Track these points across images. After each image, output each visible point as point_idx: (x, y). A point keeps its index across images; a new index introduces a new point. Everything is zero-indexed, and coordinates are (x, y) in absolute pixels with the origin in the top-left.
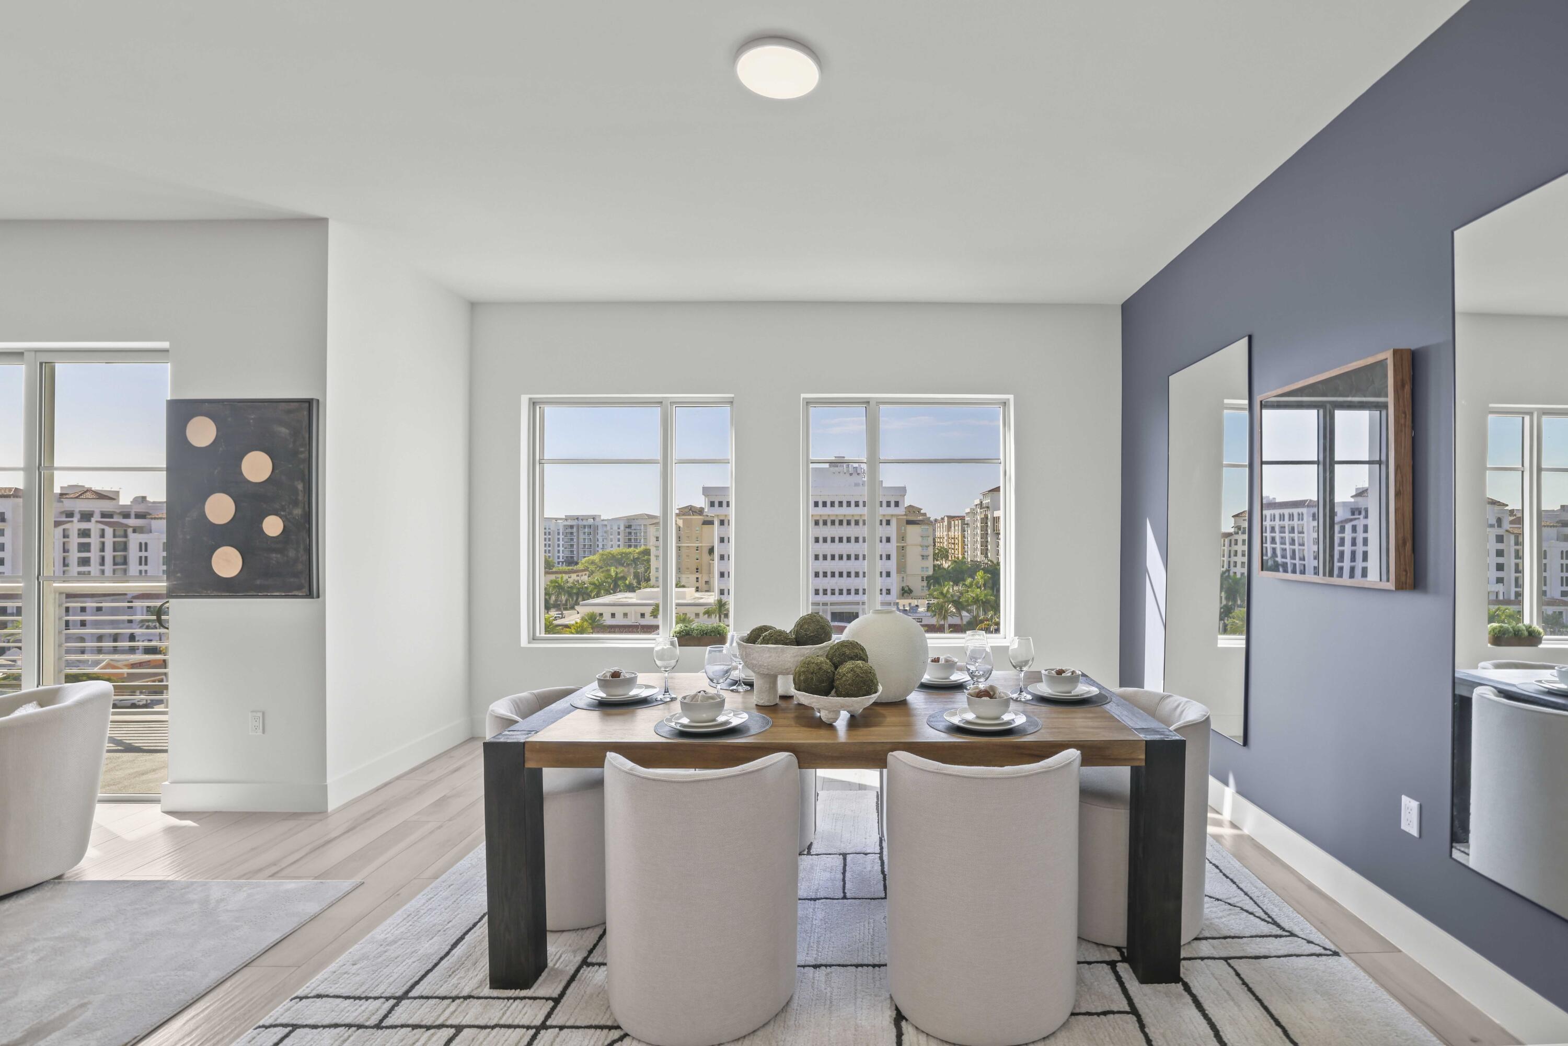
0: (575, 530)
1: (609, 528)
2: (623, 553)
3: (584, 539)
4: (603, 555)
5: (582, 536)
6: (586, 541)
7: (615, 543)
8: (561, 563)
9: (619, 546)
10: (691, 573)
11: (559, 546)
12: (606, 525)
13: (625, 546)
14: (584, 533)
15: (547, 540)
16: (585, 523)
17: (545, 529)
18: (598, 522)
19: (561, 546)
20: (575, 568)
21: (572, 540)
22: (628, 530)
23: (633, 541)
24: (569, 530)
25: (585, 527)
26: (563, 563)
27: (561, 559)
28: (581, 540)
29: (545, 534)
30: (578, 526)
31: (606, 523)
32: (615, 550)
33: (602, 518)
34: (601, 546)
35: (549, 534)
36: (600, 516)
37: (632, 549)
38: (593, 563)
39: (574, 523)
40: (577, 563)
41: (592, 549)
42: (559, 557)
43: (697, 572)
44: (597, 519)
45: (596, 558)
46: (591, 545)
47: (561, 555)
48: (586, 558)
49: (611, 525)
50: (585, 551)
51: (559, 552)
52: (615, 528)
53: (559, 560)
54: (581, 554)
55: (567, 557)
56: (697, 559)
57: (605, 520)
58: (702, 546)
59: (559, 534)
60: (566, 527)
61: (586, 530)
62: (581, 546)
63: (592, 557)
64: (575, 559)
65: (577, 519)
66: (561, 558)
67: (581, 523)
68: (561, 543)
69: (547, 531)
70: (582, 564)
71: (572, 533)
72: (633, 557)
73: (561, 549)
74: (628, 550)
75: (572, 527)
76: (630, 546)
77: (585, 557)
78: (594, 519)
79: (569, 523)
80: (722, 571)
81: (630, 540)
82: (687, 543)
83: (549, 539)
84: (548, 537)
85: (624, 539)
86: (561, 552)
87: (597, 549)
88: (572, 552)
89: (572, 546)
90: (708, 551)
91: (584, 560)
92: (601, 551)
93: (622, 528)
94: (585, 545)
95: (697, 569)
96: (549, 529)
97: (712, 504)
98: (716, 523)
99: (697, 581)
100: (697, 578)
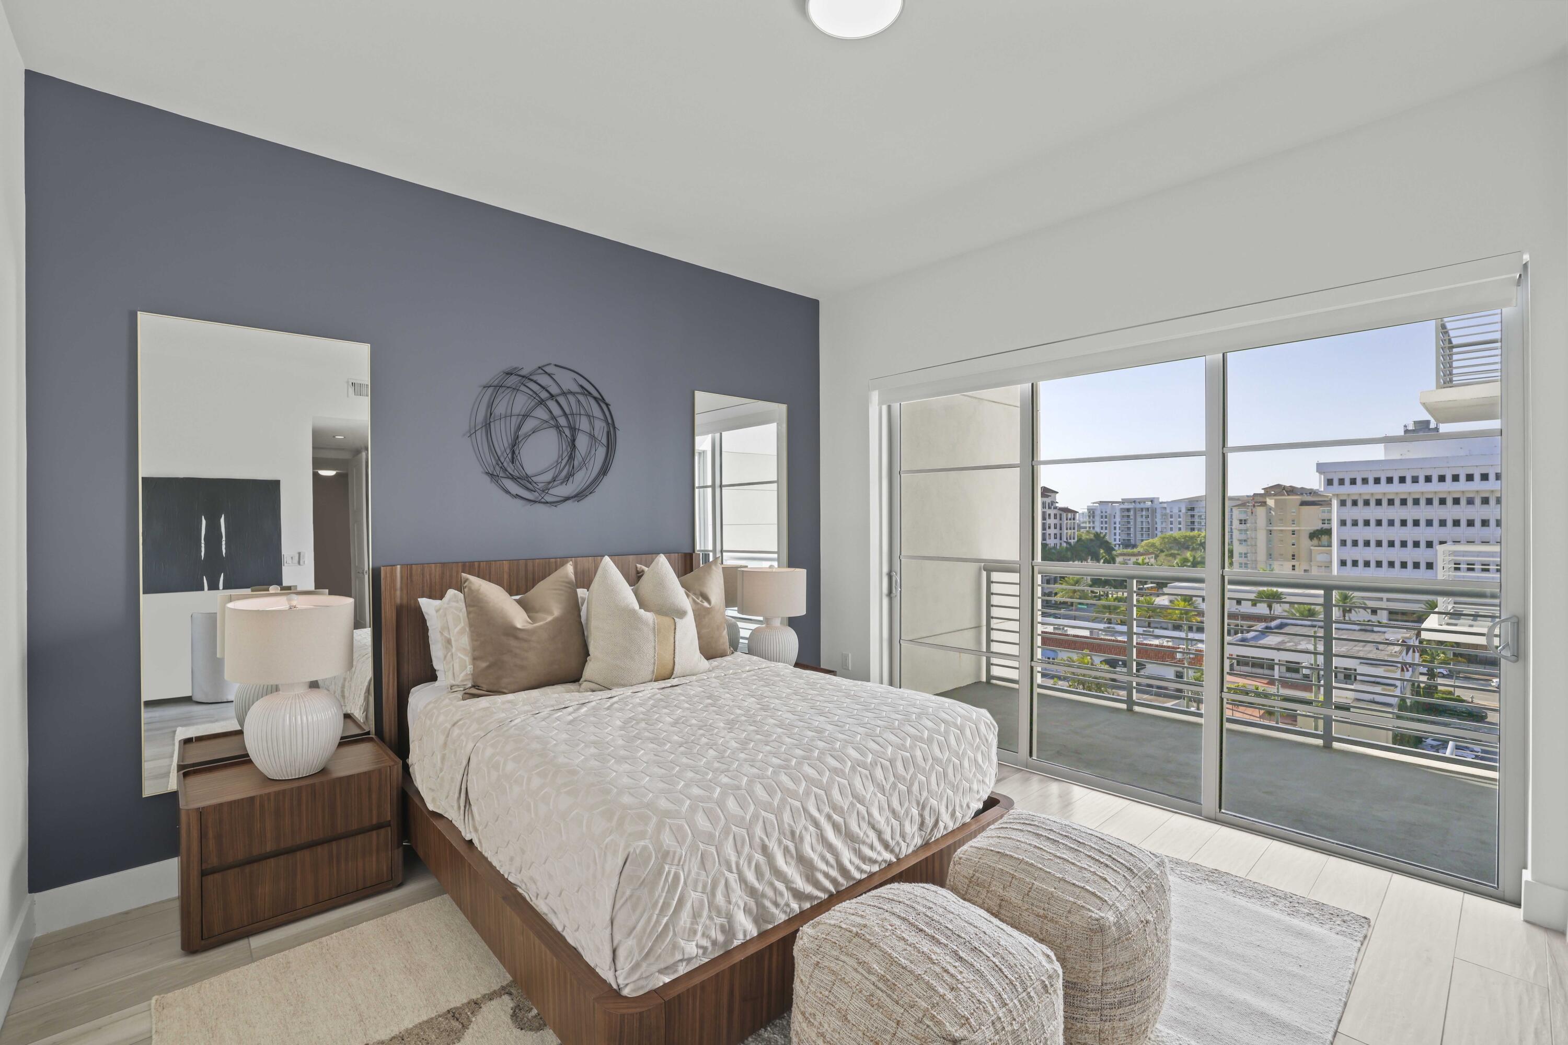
0: (1132, 513)
1: (1168, 511)
2: (1186, 536)
3: (1142, 522)
4: (1164, 538)
5: (1139, 519)
6: (1144, 523)
7: (1176, 526)
8: (1117, 546)
9: (1180, 529)
11: (1115, 528)
12: (1165, 508)
13: (1186, 529)
14: (1142, 516)
15: (1104, 523)
16: (1142, 505)
17: (1102, 512)
18: (1156, 505)
19: (1118, 528)
20: (1135, 550)
21: (1129, 523)
22: (1190, 513)
23: (1196, 524)
24: (1126, 513)
25: (1142, 510)
26: (1119, 545)
27: (1118, 542)
28: (1139, 526)
29: (1102, 517)
30: (1135, 509)
31: (1165, 505)
32: (1176, 534)
33: (1160, 501)
34: (1159, 529)
35: (1106, 517)
36: (1158, 498)
37: (1196, 533)
38: (1153, 545)
39: (1131, 506)
40: (1134, 546)
41: (1150, 531)
42: (1115, 540)
43: (1293, 559)
44: (1155, 502)
45: (1156, 541)
46: (1149, 528)
47: (1118, 537)
48: (1145, 542)
49: (1171, 508)
50: (1142, 535)
51: (1115, 534)
52: (1176, 511)
53: (1115, 543)
54: (1139, 537)
55: (1124, 540)
56: (1293, 545)
57: (1164, 503)
58: (1299, 530)
59: (1115, 517)
60: (1122, 510)
61: (1144, 513)
62: (1138, 529)
63: (1151, 540)
64: (1132, 542)
65: (1134, 502)
66: (1118, 540)
67: (1138, 506)
68: (1118, 526)
69: (1104, 514)
70: (1142, 547)
71: (1128, 516)
72: (1201, 541)
73: (1118, 531)
74: (1192, 534)
75: (1128, 510)
76: (1193, 529)
77: (1142, 540)
78: (1152, 501)
79: (1126, 506)
80: (1344, 558)
81: (1193, 523)
82: (1279, 526)
83: (1106, 522)
84: (1104, 520)
85: (1186, 522)
86: (1118, 534)
87: (1156, 532)
88: (1129, 534)
89: (1129, 529)
90: (1308, 536)
91: (1143, 543)
92: (1159, 534)
93: (1184, 510)
94: (1142, 528)
95: (1293, 556)
96: (1106, 512)
97: (1330, 482)
98: (1335, 503)
99: (1294, 569)
100: (1294, 566)
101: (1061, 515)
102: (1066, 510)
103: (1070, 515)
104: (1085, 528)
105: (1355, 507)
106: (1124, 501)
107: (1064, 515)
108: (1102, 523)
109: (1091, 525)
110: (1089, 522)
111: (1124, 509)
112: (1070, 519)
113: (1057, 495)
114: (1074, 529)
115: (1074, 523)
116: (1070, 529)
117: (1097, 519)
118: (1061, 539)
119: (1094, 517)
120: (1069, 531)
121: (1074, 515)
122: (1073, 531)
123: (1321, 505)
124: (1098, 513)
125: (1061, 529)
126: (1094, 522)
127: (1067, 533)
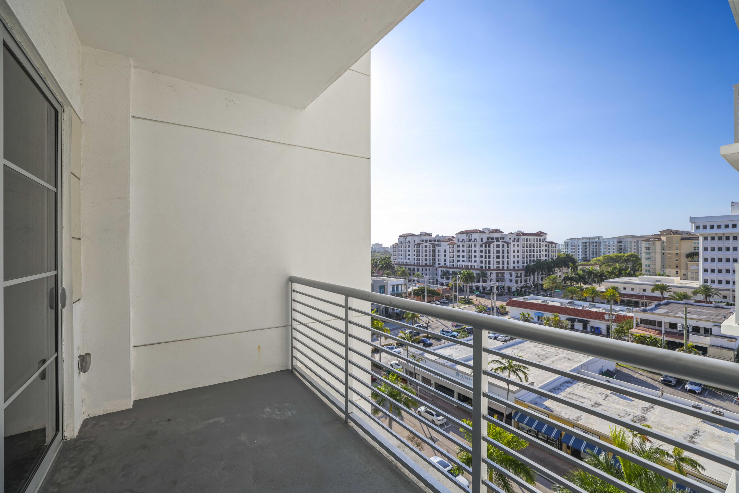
0: (588, 244)
1: (607, 243)
2: (617, 256)
3: (593, 249)
4: (605, 257)
5: (591, 247)
6: (594, 249)
7: (611, 251)
8: (579, 261)
9: (614, 252)
10: (672, 268)
11: (579, 252)
12: (606, 242)
13: (617, 252)
14: (593, 246)
16: (593, 240)
17: (572, 244)
18: (601, 240)
19: (580, 252)
20: (589, 263)
21: (586, 249)
22: (619, 244)
23: (622, 250)
24: (585, 244)
25: (593, 243)
26: (581, 260)
27: (580, 259)
28: (591, 250)
29: (572, 246)
30: (589, 242)
31: (606, 240)
32: (611, 255)
33: (603, 238)
34: (602, 252)
35: (574, 246)
36: (602, 237)
37: (622, 254)
38: (599, 260)
39: (587, 241)
40: (589, 261)
41: (598, 253)
42: (579, 258)
43: (677, 268)
44: (601, 239)
45: (601, 258)
46: (597, 252)
47: (580, 256)
48: (595, 258)
49: (609, 242)
50: (593, 255)
51: (579, 255)
52: (611, 243)
54: (591, 256)
55: (583, 258)
56: (677, 260)
57: (605, 239)
58: (680, 253)
59: (579, 246)
60: (583, 243)
61: (594, 244)
62: (591, 252)
63: (598, 258)
64: (588, 259)
65: (589, 239)
67: (591, 241)
68: (580, 250)
69: (573, 245)
70: (593, 261)
71: (586, 246)
72: (625, 258)
73: (580, 253)
74: (620, 255)
75: (586, 243)
76: (621, 253)
77: (593, 258)
78: (598, 238)
79: (585, 241)
80: (706, 268)
81: (621, 249)
82: (669, 251)
83: (574, 249)
84: (573, 248)
85: (617, 249)
86: (580, 255)
87: (601, 254)
88: (586, 255)
89: (586, 252)
90: (685, 256)
91: (594, 259)
92: (602, 255)
93: (616, 243)
94: (593, 252)
95: (677, 266)
97: (698, 227)
98: (701, 239)
99: (677, 273)
100: (677, 272)
101: (549, 245)
102: (552, 243)
103: (553, 245)
104: (563, 252)
105: (713, 241)
106: (583, 238)
107: (550, 245)
108: (572, 249)
109: (566, 250)
110: (565, 249)
111: (584, 242)
112: (554, 247)
113: (547, 235)
114: (556, 252)
115: (556, 249)
116: (554, 252)
117: (570, 247)
118: (549, 257)
119: (568, 246)
120: (553, 253)
121: (556, 245)
122: (555, 253)
123: (693, 240)
124: (570, 244)
125: (549, 252)
126: (568, 249)
127: (552, 254)
